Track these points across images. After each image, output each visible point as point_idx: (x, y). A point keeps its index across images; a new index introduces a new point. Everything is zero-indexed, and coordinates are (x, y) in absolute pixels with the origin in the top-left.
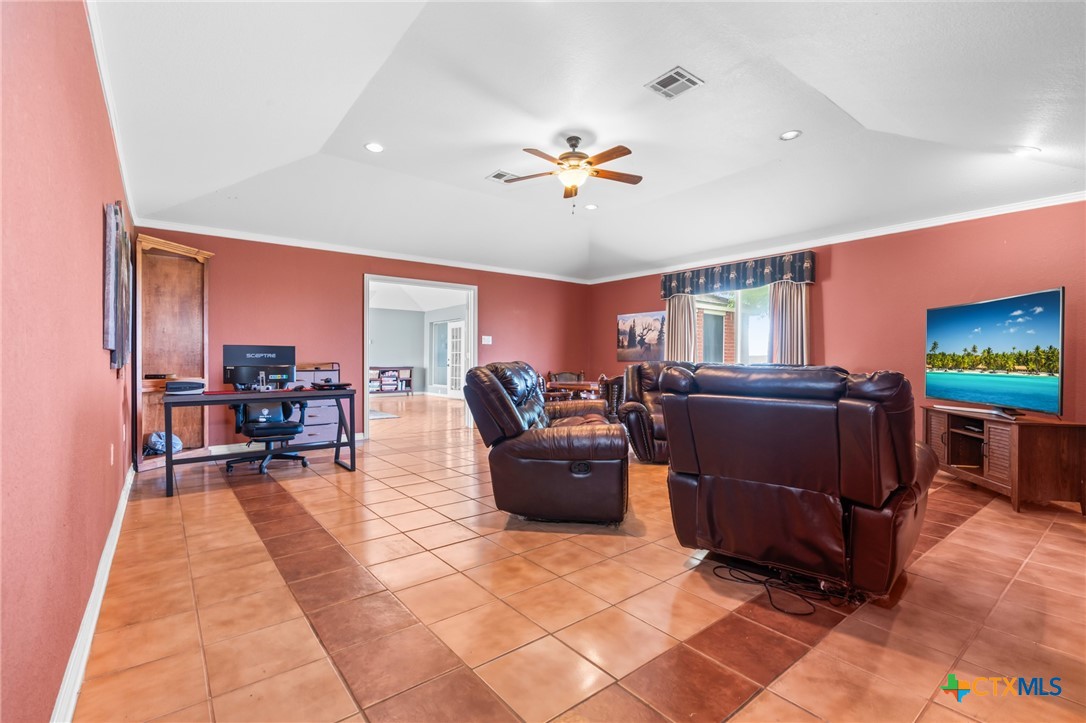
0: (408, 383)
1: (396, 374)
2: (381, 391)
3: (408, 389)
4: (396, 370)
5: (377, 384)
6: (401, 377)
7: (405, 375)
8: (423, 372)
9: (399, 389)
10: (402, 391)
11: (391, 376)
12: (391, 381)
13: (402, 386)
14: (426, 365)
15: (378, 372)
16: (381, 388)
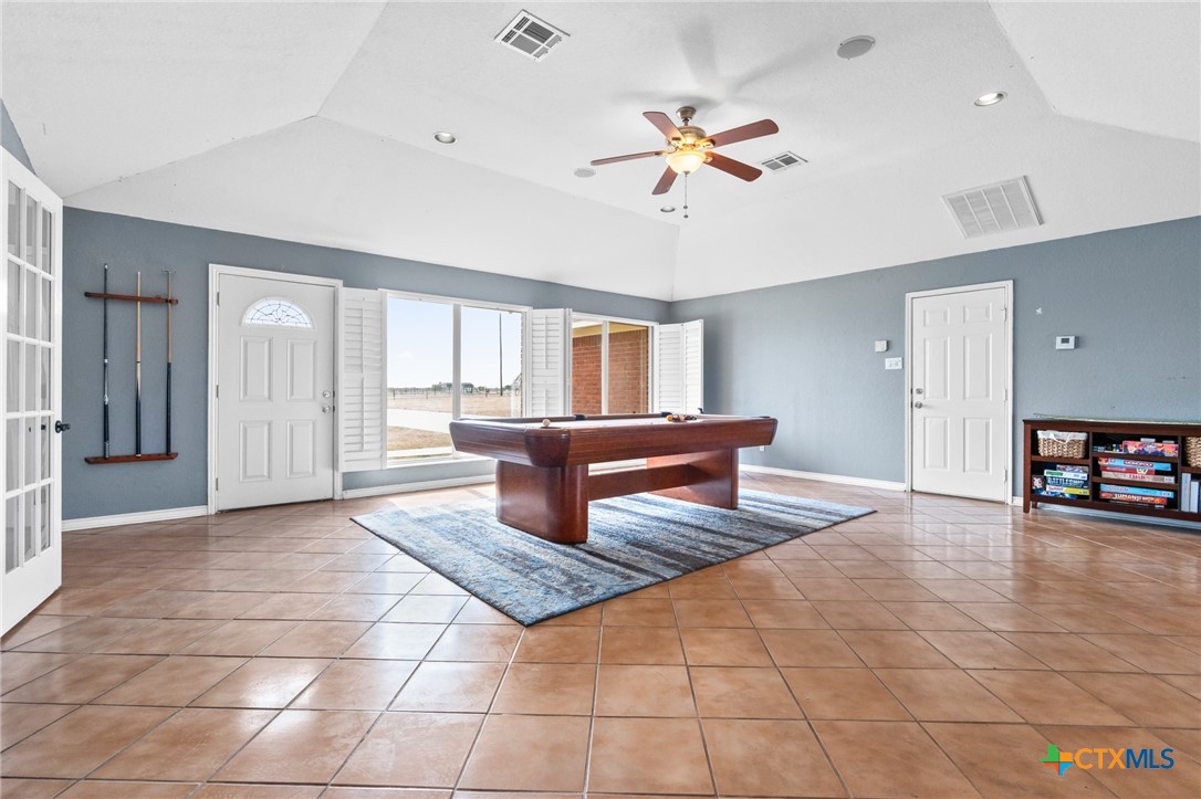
1: (1171, 450)
2: (1094, 498)
4: (1174, 434)
5: (1077, 475)
9: (1191, 506)
11: (1146, 457)
12: (1142, 472)
15: (1082, 436)
16: (1096, 489)
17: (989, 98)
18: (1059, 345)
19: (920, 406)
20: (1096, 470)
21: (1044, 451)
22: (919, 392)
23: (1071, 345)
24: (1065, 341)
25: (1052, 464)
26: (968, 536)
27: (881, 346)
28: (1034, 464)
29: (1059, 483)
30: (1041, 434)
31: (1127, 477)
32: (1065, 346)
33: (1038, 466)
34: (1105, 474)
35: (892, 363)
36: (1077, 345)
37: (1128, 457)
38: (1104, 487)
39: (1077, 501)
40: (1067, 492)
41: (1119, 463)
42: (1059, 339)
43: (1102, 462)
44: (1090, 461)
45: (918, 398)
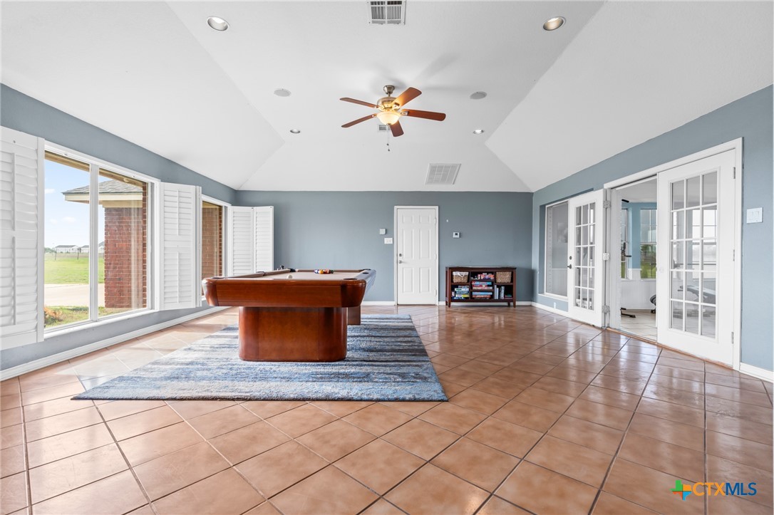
0: (509, 289)
1: (492, 277)
2: (471, 299)
3: (509, 297)
4: (492, 271)
5: (465, 289)
6: (499, 280)
7: (504, 278)
8: (531, 274)
9: (496, 297)
10: (500, 300)
11: (485, 280)
12: (484, 286)
13: (499, 293)
14: (535, 264)
15: (467, 273)
16: (471, 295)
17: (478, 131)
18: (454, 236)
19: (401, 262)
20: (471, 287)
21: (455, 280)
22: (400, 255)
23: (458, 236)
24: (456, 234)
25: (456, 286)
26: (421, 322)
27: (382, 232)
28: (452, 286)
29: (460, 293)
30: (454, 273)
31: (480, 288)
32: (456, 236)
33: (453, 286)
34: (474, 288)
35: (388, 241)
36: (460, 237)
37: (481, 280)
38: (474, 293)
39: (466, 300)
40: (463, 296)
41: (478, 283)
42: (454, 233)
43: (473, 283)
44: (469, 283)
45: (400, 258)
